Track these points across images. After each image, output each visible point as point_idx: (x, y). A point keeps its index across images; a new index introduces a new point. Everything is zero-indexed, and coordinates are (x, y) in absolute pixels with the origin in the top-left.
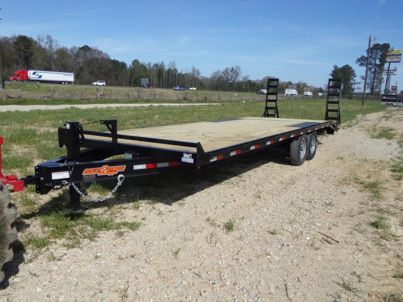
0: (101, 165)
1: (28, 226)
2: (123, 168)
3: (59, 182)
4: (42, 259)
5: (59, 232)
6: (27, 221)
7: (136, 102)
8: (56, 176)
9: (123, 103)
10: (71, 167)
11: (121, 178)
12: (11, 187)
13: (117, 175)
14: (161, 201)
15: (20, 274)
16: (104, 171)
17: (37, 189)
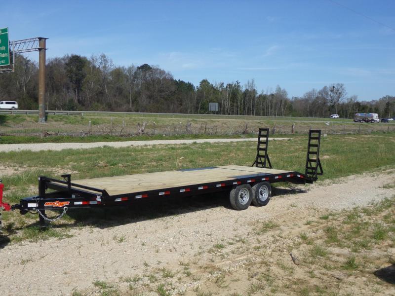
0: (55, 201)
1: (17, 233)
2: (68, 203)
3: (31, 208)
4: (16, 245)
5: (30, 236)
6: (17, 231)
7: (182, 137)
8: (30, 205)
9: (167, 139)
10: (38, 201)
11: (66, 209)
12: (4, 208)
13: (63, 207)
14: (98, 227)
15: (4, 249)
16: (57, 204)
17: (20, 212)
